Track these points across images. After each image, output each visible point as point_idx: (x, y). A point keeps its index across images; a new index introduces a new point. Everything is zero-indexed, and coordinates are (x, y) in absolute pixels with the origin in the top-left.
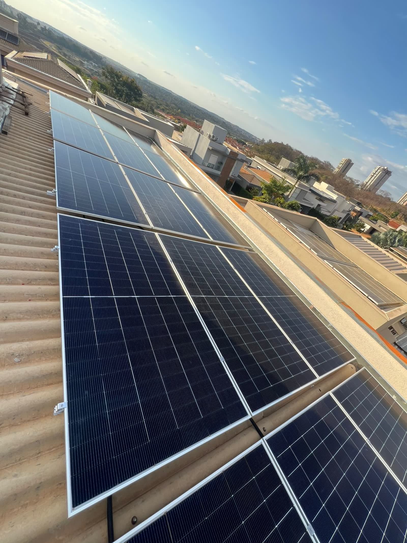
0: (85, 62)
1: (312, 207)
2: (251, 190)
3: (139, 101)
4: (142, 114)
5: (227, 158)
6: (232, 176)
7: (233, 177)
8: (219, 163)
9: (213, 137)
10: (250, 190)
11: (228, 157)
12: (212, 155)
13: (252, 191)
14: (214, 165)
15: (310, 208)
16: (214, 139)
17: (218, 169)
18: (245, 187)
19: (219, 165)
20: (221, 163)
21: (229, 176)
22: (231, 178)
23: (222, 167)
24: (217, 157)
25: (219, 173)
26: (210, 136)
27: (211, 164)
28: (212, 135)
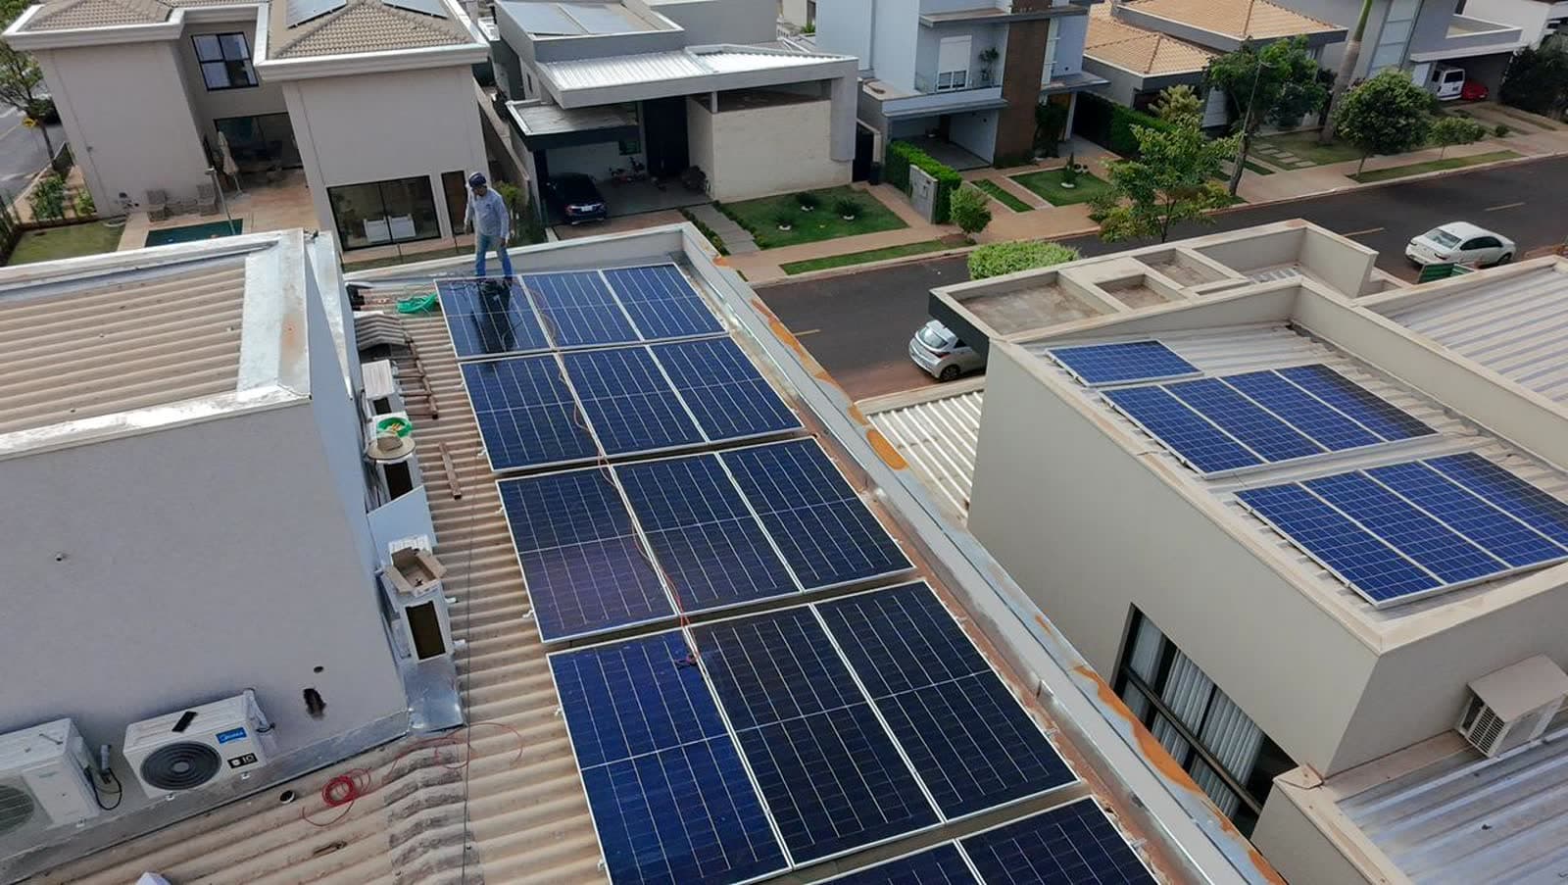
1: (1514, 47)
2: (1156, 103)
5: (1007, 28)
6: (1054, 79)
7: (1061, 85)
8: (981, 57)
10: (1151, 106)
11: (1011, 22)
13: (1166, 108)
14: (965, 72)
15: (1511, 53)
17: (986, 80)
18: (1125, 101)
19: (984, 66)
20: (992, 55)
21: (1043, 88)
22: (1053, 95)
23: (1000, 66)
24: (969, 39)
25: (993, 95)
27: (950, 73)
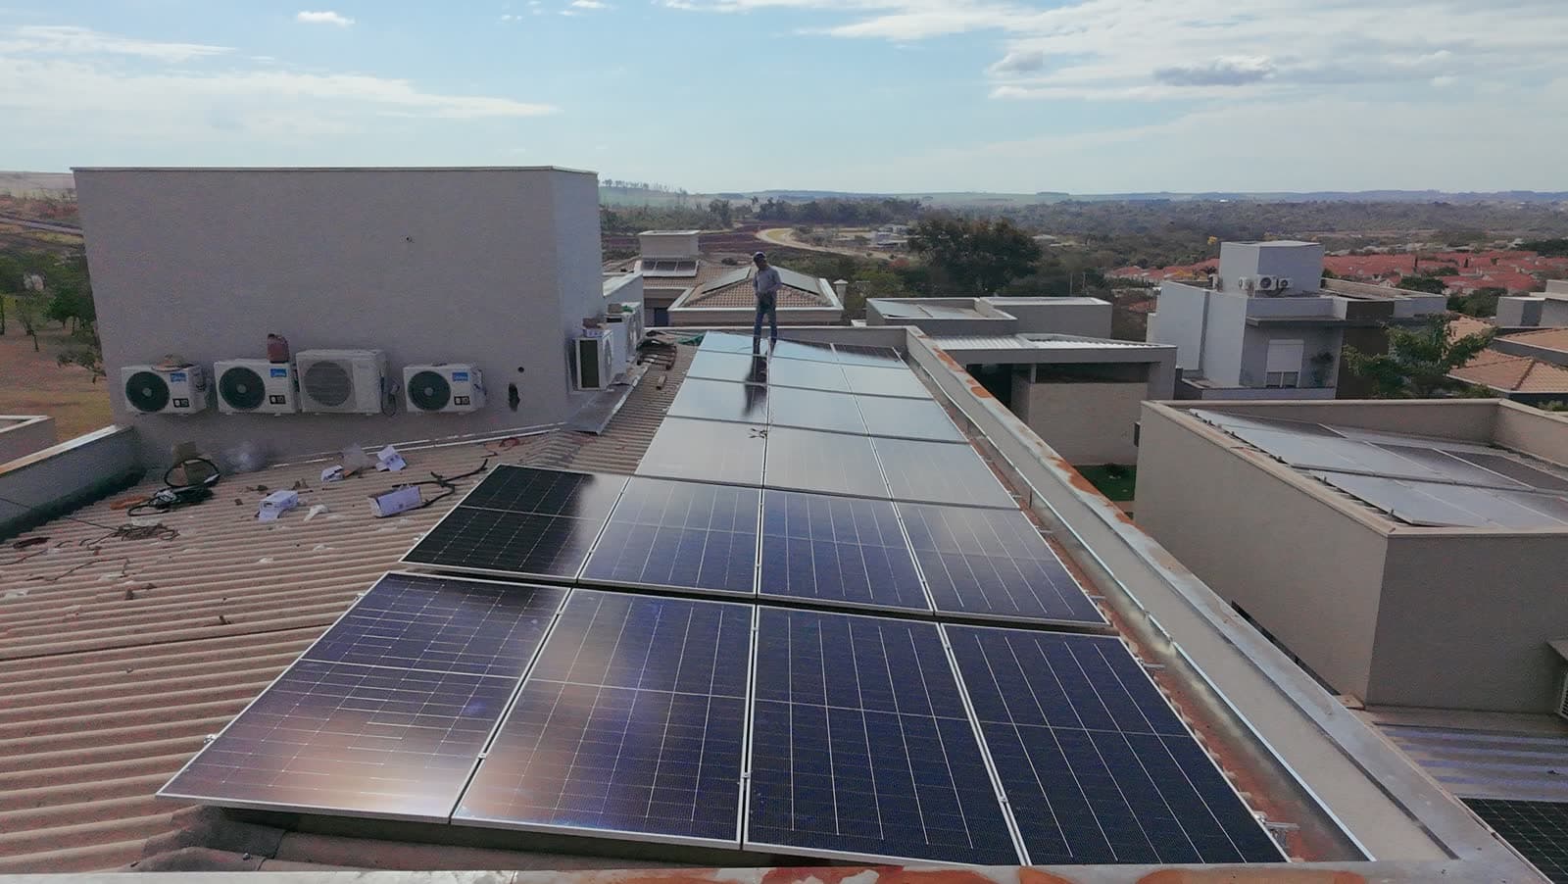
0: (871, 235)
3: (1023, 272)
4: (996, 307)
5: (1339, 332)
8: (1314, 359)
9: (1266, 282)
11: (1346, 328)
12: (1271, 341)
14: (1297, 373)
16: (1272, 287)
17: (1319, 381)
19: (1315, 367)
20: (1325, 359)
23: (1335, 369)
24: (1302, 341)
25: (1326, 395)
26: (1250, 286)
27: (1280, 373)
28: (1258, 278)
